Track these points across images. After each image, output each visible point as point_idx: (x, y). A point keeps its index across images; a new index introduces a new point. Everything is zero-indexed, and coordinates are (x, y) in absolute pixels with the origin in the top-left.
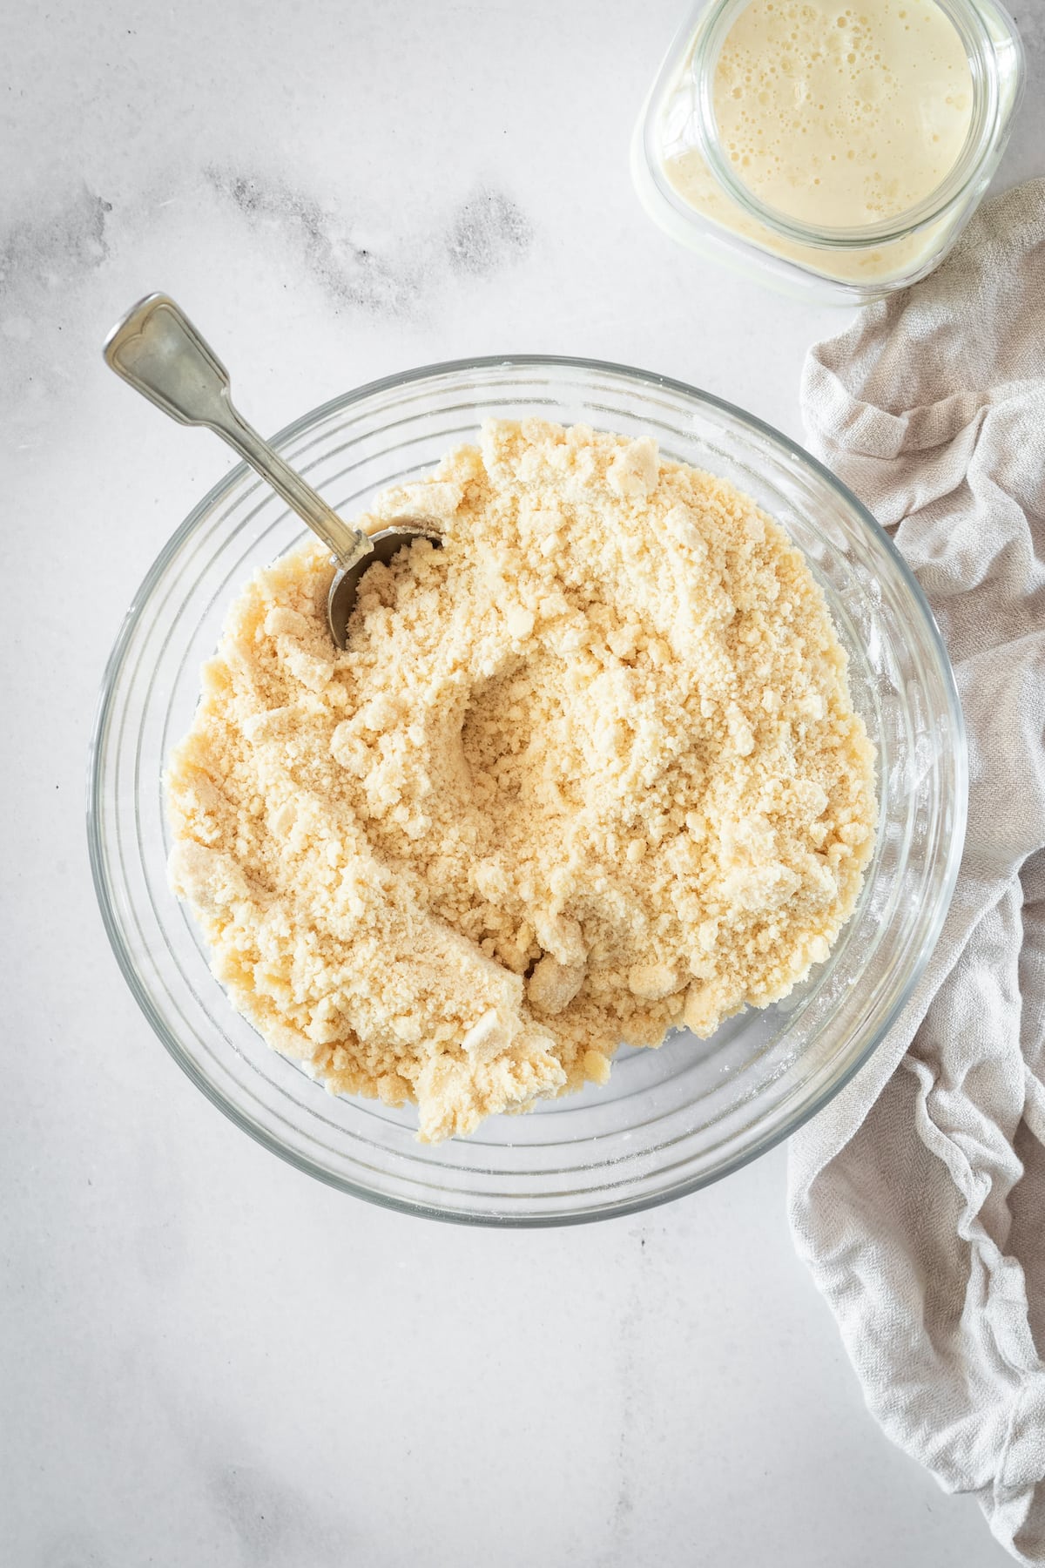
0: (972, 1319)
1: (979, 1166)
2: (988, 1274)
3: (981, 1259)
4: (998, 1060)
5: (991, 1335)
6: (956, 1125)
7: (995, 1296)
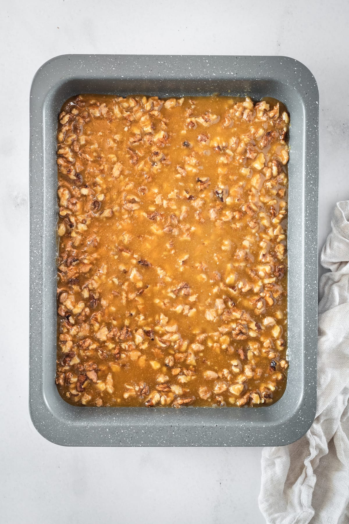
0: (297, 487)
1: (318, 447)
2: (306, 476)
3: (306, 472)
4: (334, 419)
5: (301, 493)
6: (316, 433)
7: (306, 483)
